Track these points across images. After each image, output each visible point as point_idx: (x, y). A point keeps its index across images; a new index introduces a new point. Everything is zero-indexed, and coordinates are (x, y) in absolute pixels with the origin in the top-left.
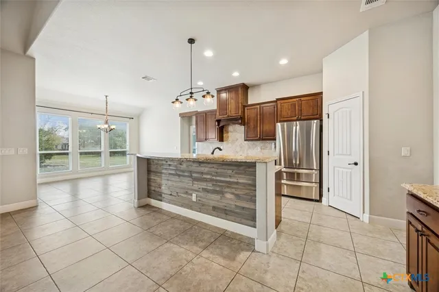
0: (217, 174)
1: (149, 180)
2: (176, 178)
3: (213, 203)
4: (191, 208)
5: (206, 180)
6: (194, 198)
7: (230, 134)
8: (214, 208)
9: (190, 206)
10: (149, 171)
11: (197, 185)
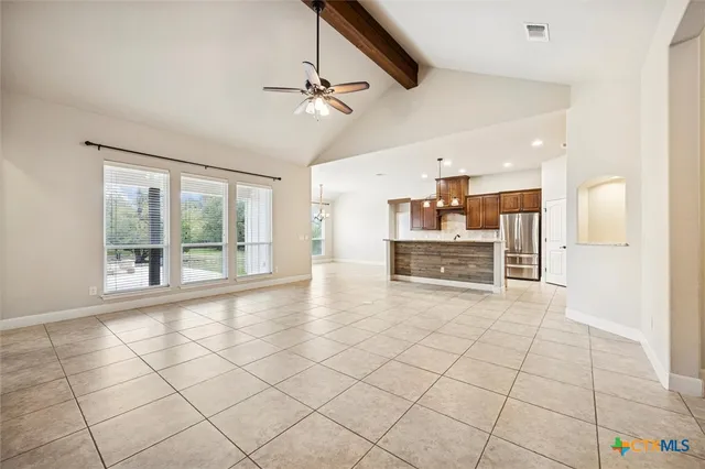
0: (462, 252)
1: (396, 260)
2: (426, 257)
3: (459, 272)
4: (439, 278)
5: (453, 257)
6: (442, 270)
7: (448, 223)
8: (460, 276)
9: (439, 277)
10: (396, 254)
11: (445, 261)
